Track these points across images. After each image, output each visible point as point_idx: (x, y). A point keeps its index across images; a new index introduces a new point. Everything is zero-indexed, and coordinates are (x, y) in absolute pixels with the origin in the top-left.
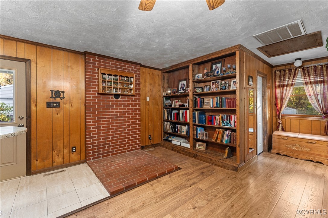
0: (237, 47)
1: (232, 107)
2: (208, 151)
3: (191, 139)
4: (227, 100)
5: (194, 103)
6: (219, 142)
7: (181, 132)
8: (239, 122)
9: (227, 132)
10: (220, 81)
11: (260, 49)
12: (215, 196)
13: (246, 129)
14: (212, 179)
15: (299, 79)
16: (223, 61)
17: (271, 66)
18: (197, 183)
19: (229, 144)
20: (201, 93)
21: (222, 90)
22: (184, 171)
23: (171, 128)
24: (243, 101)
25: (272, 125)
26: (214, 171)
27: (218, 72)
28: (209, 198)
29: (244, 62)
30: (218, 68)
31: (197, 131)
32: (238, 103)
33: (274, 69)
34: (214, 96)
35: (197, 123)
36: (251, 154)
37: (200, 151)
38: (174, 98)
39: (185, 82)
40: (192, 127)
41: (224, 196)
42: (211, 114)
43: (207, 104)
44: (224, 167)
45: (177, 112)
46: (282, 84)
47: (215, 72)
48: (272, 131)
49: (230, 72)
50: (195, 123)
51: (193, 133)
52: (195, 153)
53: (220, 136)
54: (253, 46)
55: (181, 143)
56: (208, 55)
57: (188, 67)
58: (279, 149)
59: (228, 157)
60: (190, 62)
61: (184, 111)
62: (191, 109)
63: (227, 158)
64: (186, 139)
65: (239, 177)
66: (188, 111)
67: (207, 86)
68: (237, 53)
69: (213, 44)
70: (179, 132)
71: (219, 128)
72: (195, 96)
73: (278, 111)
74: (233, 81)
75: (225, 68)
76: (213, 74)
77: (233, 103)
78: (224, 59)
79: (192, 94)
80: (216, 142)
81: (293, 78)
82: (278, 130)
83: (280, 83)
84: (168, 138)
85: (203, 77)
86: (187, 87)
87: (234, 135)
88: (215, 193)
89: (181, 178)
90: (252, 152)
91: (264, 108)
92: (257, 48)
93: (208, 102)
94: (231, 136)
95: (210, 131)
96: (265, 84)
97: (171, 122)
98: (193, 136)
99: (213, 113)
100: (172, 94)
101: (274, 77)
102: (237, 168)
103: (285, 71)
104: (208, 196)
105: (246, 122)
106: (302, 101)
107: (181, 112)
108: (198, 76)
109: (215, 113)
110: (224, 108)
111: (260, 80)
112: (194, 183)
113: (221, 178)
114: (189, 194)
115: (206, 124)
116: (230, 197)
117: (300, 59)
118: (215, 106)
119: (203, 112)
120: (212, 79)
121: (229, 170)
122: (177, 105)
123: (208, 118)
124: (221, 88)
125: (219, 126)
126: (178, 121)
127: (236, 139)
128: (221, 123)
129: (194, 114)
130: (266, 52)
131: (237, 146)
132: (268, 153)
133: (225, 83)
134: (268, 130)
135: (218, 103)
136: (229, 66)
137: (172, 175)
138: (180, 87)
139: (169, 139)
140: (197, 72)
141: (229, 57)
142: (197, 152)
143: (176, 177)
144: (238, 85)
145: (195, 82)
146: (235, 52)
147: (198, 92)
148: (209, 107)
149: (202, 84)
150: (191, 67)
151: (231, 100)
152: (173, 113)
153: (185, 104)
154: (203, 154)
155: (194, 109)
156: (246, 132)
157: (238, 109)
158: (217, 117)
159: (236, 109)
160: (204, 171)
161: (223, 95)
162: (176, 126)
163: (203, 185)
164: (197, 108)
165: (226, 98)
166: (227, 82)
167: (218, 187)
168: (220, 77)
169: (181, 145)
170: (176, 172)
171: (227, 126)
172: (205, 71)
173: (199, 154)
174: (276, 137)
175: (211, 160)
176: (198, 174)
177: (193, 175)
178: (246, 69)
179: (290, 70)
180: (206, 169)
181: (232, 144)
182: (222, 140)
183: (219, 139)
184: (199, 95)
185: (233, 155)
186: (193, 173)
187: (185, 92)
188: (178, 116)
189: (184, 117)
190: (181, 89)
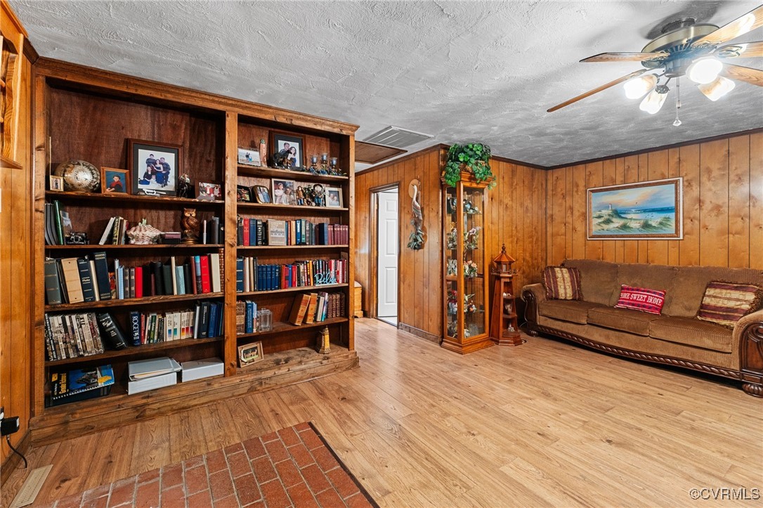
6: (312, 323)
9: (326, 298)
30: (293, 152)
31: (249, 314)
32: (352, 235)
34: (289, 217)
35: (249, 290)
37: (251, 368)
38: (110, 207)
40: (235, 304)
43: (275, 235)
44: (333, 370)
52: (251, 379)
53: (313, 307)
55: (179, 374)
60: (231, 105)
61: (198, 258)
66: (215, 258)
67: (261, 188)
68: (352, 141)
70: (146, 342)
71: (309, 292)
78: (305, 137)
80: (305, 326)
84: (93, 383)
93: (279, 230)
94: (328, 304)
97: (106, 310)
98: (236, 332)
102: (356, 358)
108: (247, 156)
109: (295, 258)
115: (280, 288)
121: (346, 371)
122: (139, 238)
128: (312, 279)
129: (241, 265)
135: (303, 233)
136: (325, 158)
139: (99, 386)
144: (353, 202)
146: (347, 137)
148: (284, 243)
150: (232, 121)
157: (352, 246)
158: (302, 267)
162: (137, 318)
169: (180, 379)
171: (327, 284)
182: (315, 316)
183: (309, 316)
188: (152, 275)
189: (197, 277)
190: (153, 179)
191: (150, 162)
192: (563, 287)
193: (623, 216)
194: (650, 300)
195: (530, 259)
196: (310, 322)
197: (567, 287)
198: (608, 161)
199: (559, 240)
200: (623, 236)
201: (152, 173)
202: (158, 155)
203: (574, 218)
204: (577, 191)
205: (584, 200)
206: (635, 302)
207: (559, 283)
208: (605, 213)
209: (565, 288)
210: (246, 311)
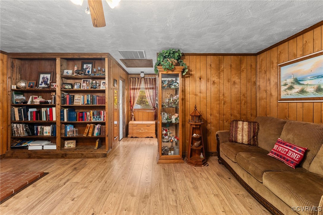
0: (107, 54)
1: (102, 104)
2: (78, 147)
3: (58, 140)
4: (97, 98)
5: (62, 100)
6: (91, 136)
7: (43, 133)
8: (107, 116)
9: (97, 126)
10: (90, 80)
11: (121, 60)
12: (91, 182)
13: (112, 121)
14: (86, 170)
15: (143, 85)
16: (94, 62)
17: (128, 74)
18: (71, 179)
19: (99, 136)
20: (70, 90)
21: (92, 88)
22: (52, 174)
23: (26, 130)
24: (110, 99)
25: (128, 117)
26: (87, 164)
27: (89, 72)
28: (85, 185)
29: (111, 68)
30: (89, 68)
31: (66, 129)
32: (107, 100)
33: (130, 76)
34: (84, 94)
35: (66, 120)
36: (116, 141)
37: (70, 149)
38: (30, 93)
39: (49, 76)
40: (59, 125)
41: (98, 178)
42: (81, 111)
43: (77, 101)
44: (95, 157)
45: (36, 110)
46: (134, 87)
47: (86, 71)
48: (128, 122)
49: (100, 74)
50: (64, 121)
51: (61, 132)
52: (63, 153)
53: (91, 130)
54: (118, 58)
55: (43, 146)
56: (80, 53)
57: (55, 60)
58: (133, 134)
59: (99, 147)
60: (58, 55)
61: (48, 109)
62: (58, 107)
63: (98, 149)
64: (49, 141)
65: (108, 160)
66: (54, 109)
67: (77, 83)
68: (106, 60)
69: (86, 46)
70: (39, 134)
71: (90, 123)
72: (63, 92)
73: (132, 106)
74: (102, 81)
75: (96, 70)
76: (84, 73)
77: (103, 100)
78: (95, 62)
79: (60, 90)
81: (140, 84)
82: (132, 120)
83: (133, 87)
84: (21, 144)
85: (73, 74)
86: (51, 81)
87: (103, 128)
88: (91, 179)
89: (51, 182)
90: (116, 139)
91: (124, 105)
92: (120, 59)
93: (78, 99)
94: (100, 129)
95: (80, 128)
96: (124, 87)
97: (26, 123)
98: (61, 135)
99: (84, 110)
100: (28, 88)
101: (129, 82)
102: (106, 154)
103: (135, 79)
104: (84, 184)
105: (112, 115)
106: (143, 100)
107: (43, 110)
108: (67, 72)
109: (85, 110)
110: (95, 105)
111: (121, 82)
112: (68, 180)
113: (94, 166)
114: (65, 192)
115: (76, 121)
116: (103, 177)
117: (143, 72)
118: (86, 103)
119: (72, 109)
120: (82, 78)
121: (99, 159)
122: (36, 102)
123: (79, 115)
124: (92, 87)
125: (90, 122)
126: (39, 121)
127: (105, 130)
128: (92, 118)
129: (62, 112)
130: (126, 63)
131: (106, 136)
132: (126, 138)
133: (96, 83)
134: (126, 121)
135: (89, 100)
136: (99, 69)
137: (37, 184)
138: (41, 80)
139: (23, 145)
140: (65, 67)
141: (99, 61)
142: (66, 151)
143: (43, 183)
144: (107, 86)
145: (63, 77)
146: (105, 58)
147: (66, 89)
148: (80, 104)
149: (72, 80)
150: (58, 61)
151: (101, 98)
152: (30, 112)
153: (49, 101)
154: (73, 152)
155: (62, 106)
156: (112, 123)
157: (106, 105)
158: (88, 113)
159: (105, 106)
160: (76, 167)
161: (93, 93)
162: (35, 127)
163: (78, 178)
164: (65, 105)
165: (97, 96)
166: (98, 82)
167: (93, 174)
168: (91, 77)
169: (42, 148)
170: (42, 178)
171: (98, 121)
172: (76, 68)
173: (68, 152)
174: (131, 125)
175: (82, 154)
176: (71, 171)
177: (65, 174)
178: (112, 73)
179: (138, 78)
180: (78, 164)
181: (102, 136)
182: (93, 133)
183: (90, 133)
184: (68, 92)
185: (102, 145)
186: (64, 172)
187: (49, 87)
188: (38, 114)
189: (48, 115)
190: (43, 84)
191: (43, 78)
192: (241, 135)
193: (301, 82)
194: (289, 154)
195: (218, 115)
196: (90, 135)
197: (244, 135)
198: (291, 41)
199: (263, 102)
200: (301, 99)
201: (43, 82)
202: (45, 76)
203: (271, 86)
204: (273, 67)
205: (277, 73)
206: (279, 154)
207: (238, 132)
208: (289, 81)
209: (242, 136)
210: (65, 128)
